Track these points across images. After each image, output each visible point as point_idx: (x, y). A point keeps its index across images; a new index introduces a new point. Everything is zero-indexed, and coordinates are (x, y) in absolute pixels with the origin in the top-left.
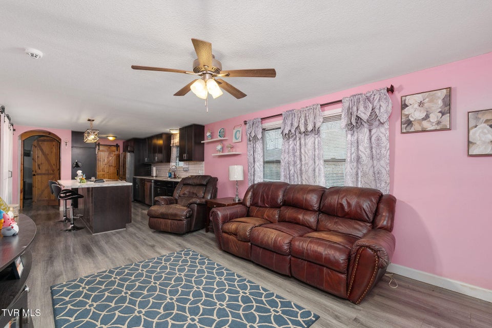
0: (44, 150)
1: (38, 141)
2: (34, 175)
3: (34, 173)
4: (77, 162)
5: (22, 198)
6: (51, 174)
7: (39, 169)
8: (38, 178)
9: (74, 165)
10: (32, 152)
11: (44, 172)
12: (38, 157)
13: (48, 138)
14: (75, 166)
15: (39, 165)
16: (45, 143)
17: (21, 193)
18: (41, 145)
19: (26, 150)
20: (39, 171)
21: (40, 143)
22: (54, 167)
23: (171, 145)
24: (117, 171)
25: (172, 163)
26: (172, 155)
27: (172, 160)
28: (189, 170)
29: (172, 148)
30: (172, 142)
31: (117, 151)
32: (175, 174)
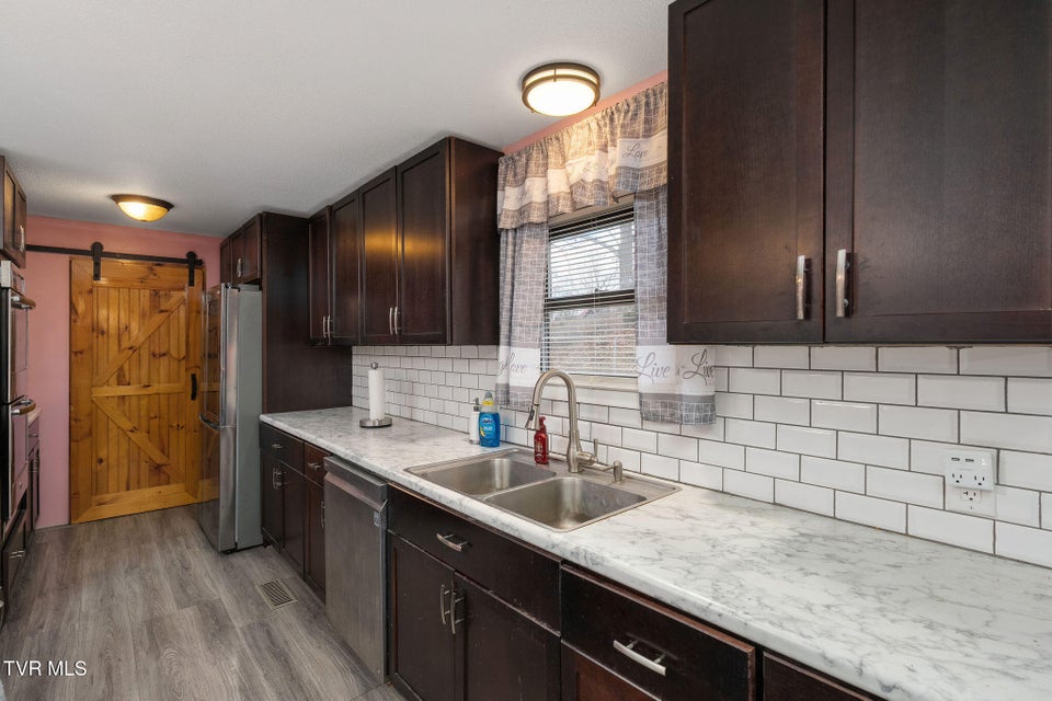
23: (505, 222)
24: (194, 377)
25: (509, 344)
26: (505, 290)
27: (517, 330)
28: (720, 422)
29: (502, 245)
30: (508, 200)
31: (191, 283)
32: (541, 437)
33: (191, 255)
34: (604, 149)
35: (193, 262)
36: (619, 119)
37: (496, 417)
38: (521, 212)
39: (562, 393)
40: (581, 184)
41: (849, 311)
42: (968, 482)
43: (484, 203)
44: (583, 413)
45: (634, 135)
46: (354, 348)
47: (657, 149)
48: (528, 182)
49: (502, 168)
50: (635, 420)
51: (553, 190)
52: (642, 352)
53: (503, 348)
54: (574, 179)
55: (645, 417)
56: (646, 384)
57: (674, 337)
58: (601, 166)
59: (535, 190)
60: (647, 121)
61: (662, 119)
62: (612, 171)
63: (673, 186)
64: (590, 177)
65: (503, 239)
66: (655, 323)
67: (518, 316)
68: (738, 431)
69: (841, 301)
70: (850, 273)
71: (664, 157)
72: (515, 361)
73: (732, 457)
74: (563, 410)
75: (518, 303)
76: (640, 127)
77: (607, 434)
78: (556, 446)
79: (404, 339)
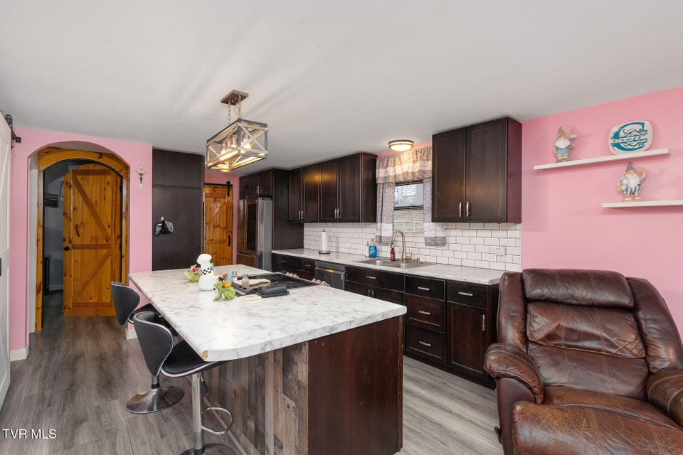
0: (89, 194)
1: (75, 172)
2: (67, 249)
3: (67, 244)
4: (163, 222)
5: (40, 304)
6: (102, 247)
7: (79, 235)
8: (75, 255)
9: (158, 229)
10: (61, 199)
11: (87, 241)
12: (75, 209)
13: (98, 167)
14: (161, 232)
15: (77, 227)
16: (91, 178)
17: (38, 292)
18: (81, 182)
19: (49, 194)
20: (77, 241)
21: (79, 177)
22: (109, 230)
23: (379, 181)
24: (229, 236)
25: (381, 222)
26: (379, 204)
27: (384, 218)
28: (447, 245)
29: (378, 189)
30: (380, 173)
31: (228, 195)
32: (393, 252)
33: (228, 182)
34: (414, 162)
35: (229, 186)
36: (419, 155)
37: (375, 248)
38: (386, 178)
39: (400, 239)
40: (407, 173)
41: (469, 215)
42: (500, 254)
43: (371, 172)
44: (407, 244)
45: (423, 160)
46: (305, 224)
47: (429, 165)
48: (388, 168)
49: (378, 162)
50: (424, 246)
51: (397, 173)
52: (426, 225)
53: (379, 224)
54: (404, 171)
55: (426, 245)
56: (427, 234)
57: (434, 220)
58: (414, 169)
59: (391, 171)
60: (427, 156)
61: (431, 157)
62: (417, 170)
63: (433, 177)
64: (410, 171)
65: (378, 186)
66: (429, 216)
67: (384, 213)
68: (452, 247)
69: (468, 213)
70: (469, 207)
71: (431, 169)
72: (383, 228)
73: (450, 254)
74: (401, 244)
75: (384, 208)
76: (425, 158)
77: (414, 251)
78: (398, 256)
79: (341, 221)
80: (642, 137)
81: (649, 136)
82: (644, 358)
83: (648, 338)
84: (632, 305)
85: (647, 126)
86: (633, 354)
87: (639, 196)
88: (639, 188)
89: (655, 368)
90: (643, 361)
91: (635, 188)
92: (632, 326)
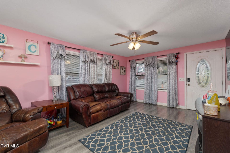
80: (3, 39)
81: (6, 40)
82: (10, 110)
83: (10, 104)
84: (4, 95)
85: (5, 36)
86: (6, 111)
87: (2, 59)
88: (3, 56)
89: (13, 112)
90: (9, 111)
91: (1, 56)
92: (5, 102)
